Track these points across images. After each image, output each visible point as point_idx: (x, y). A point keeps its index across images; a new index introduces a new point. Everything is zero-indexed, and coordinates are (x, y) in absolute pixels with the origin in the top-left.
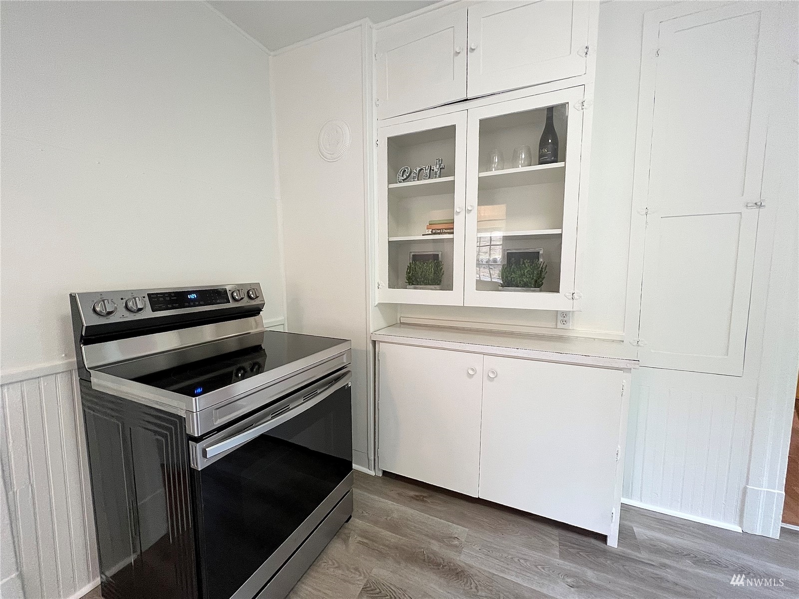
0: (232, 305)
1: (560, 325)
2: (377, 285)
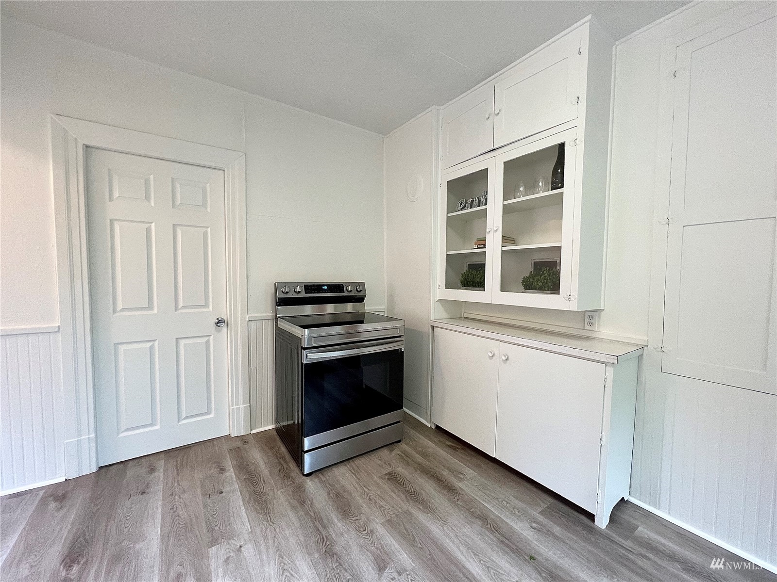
0: (345, 294)
1: (587, 327)
2: (438, 286)
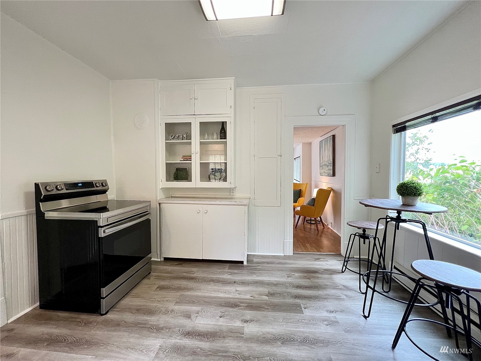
0: (95, 189)
1: (231, 194)
2: (161, 180)
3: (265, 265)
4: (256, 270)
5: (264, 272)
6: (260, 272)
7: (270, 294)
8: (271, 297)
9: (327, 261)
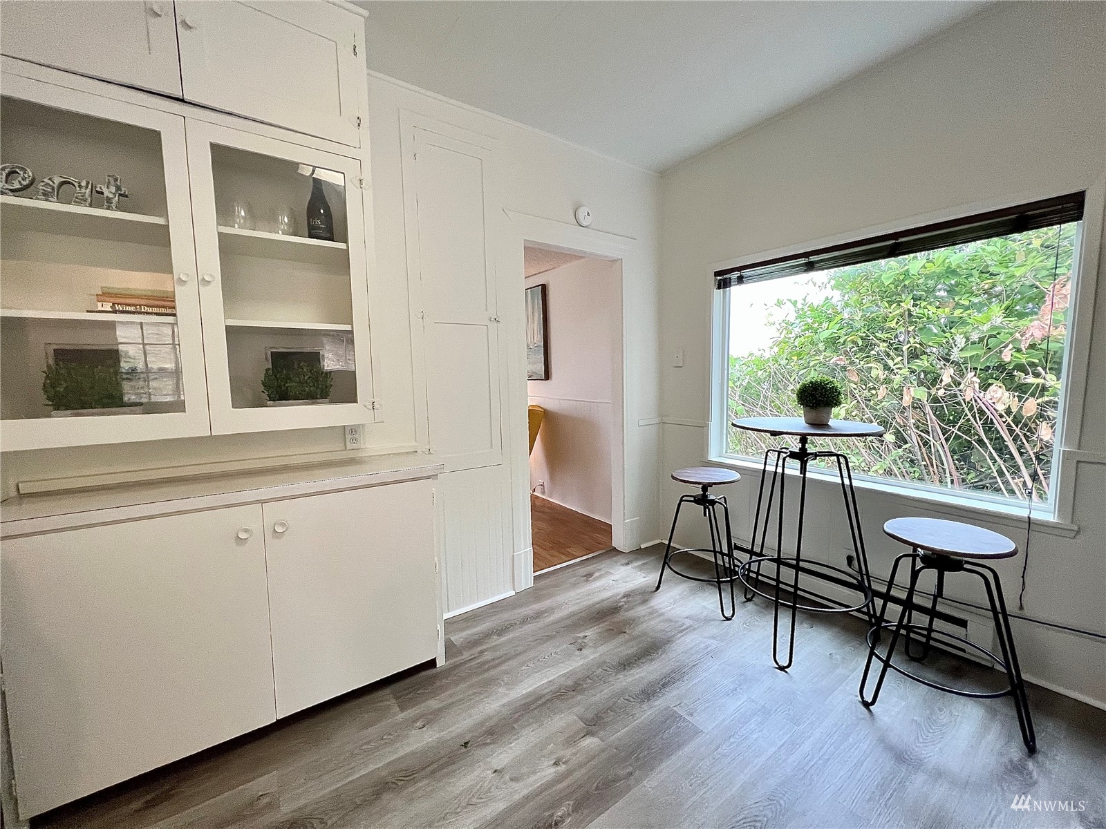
1: (349, 445)
3: (495, 641)
4: (488, 669)
5: (513, 663)
6: (503, 667)
7: (593, 724)
8: (602, 733)
9: (608, 573)
